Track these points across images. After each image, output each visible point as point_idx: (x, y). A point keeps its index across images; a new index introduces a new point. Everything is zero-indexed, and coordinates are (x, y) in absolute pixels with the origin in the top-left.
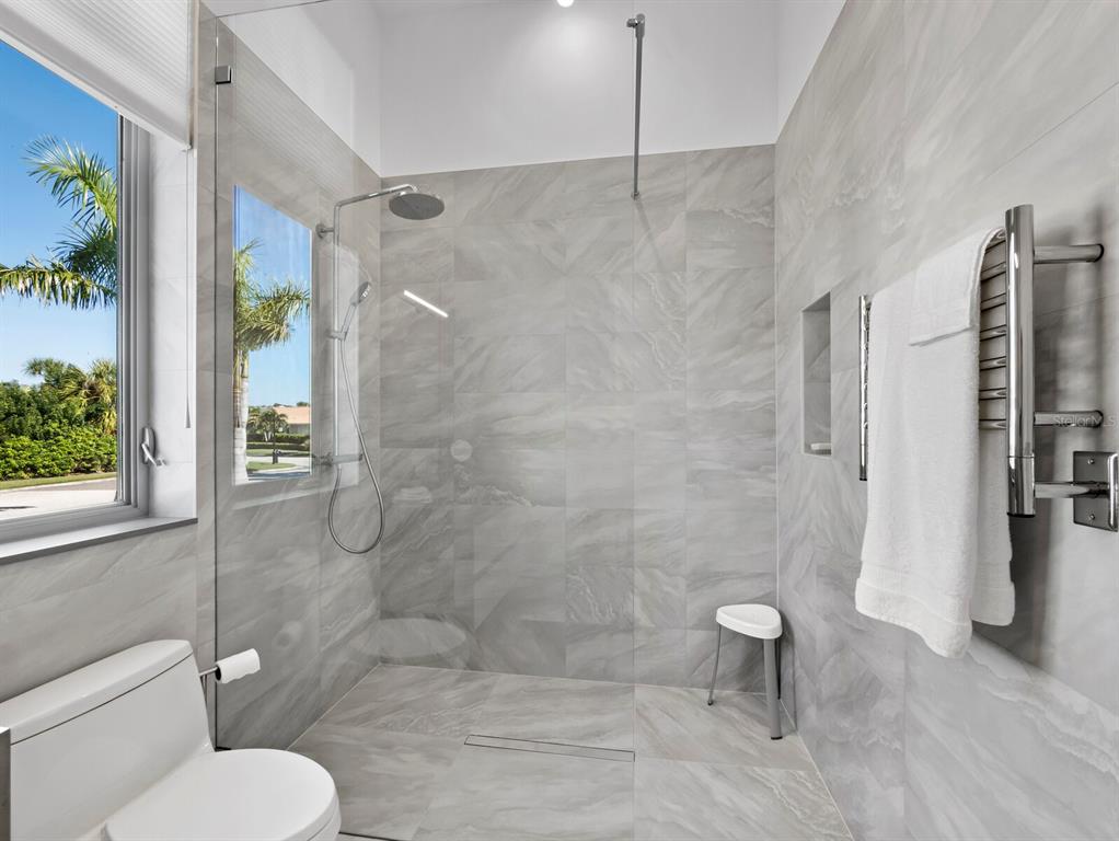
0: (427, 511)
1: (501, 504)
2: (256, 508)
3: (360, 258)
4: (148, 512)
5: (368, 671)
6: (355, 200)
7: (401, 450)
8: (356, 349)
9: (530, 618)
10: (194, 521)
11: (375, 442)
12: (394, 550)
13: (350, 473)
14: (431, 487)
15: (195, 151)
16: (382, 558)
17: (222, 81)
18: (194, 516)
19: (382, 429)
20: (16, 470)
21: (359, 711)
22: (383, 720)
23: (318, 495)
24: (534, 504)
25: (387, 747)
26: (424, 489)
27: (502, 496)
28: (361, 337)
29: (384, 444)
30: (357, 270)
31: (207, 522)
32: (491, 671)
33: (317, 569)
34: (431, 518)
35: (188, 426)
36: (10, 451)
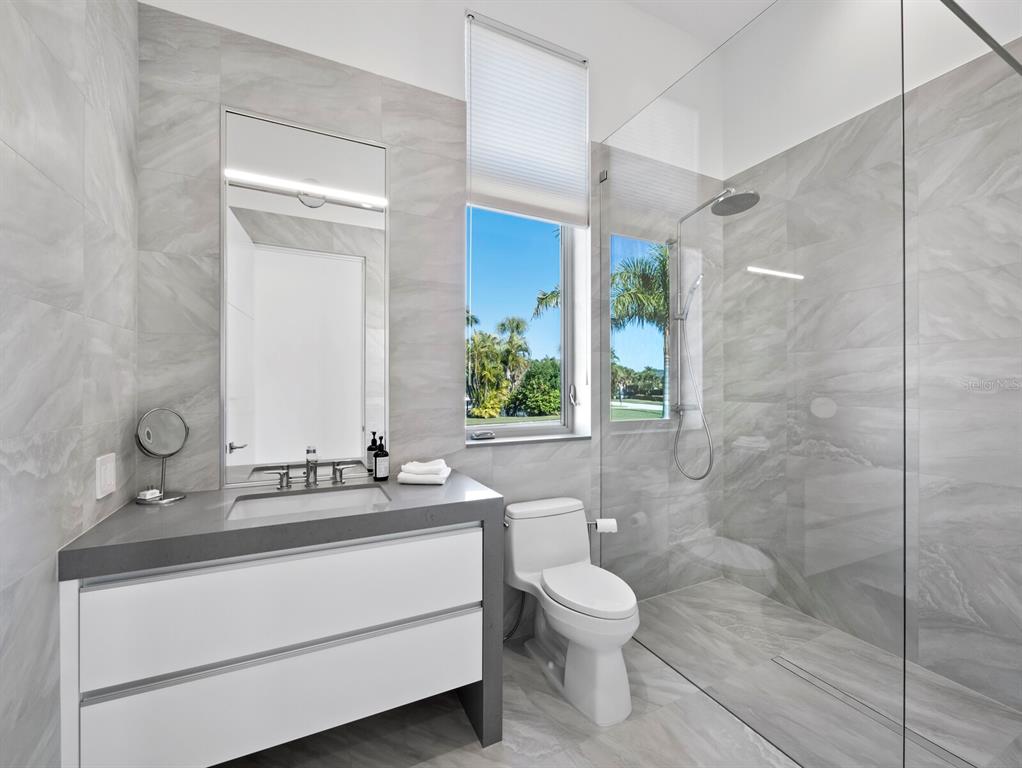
0: (762, 457)
1: (836, 460)
2: (624, 436)
3: (703, 252)
4: (572, 431)
5: (711, 578)
6: (699, 209)
7: (739, 404)
8: (700, 324)
9: (870, 582)
10: (589, 438)
11: (718, 396)
12: (736, 486)
13: (694, 418)
14: (769, 436)
15: (590, 228)
16: (725, 492)
17: (603, 178)
18: (589, 435)
19: (725, 386)
20: (554, 410)
21: (695, 600)
22: (711, 613)
23: (668, 433)
24: (876, 464)
25: (708, 631)
26: (763, 438)
27: (837, 452)
28: (704, 313)
29: (726, 398)
30: (700, 262)
31: (596, 440)
32: (825, 621)
33: (667, 485)
34: (766, 464)
35: (587, 383)
36: (552, 399)
